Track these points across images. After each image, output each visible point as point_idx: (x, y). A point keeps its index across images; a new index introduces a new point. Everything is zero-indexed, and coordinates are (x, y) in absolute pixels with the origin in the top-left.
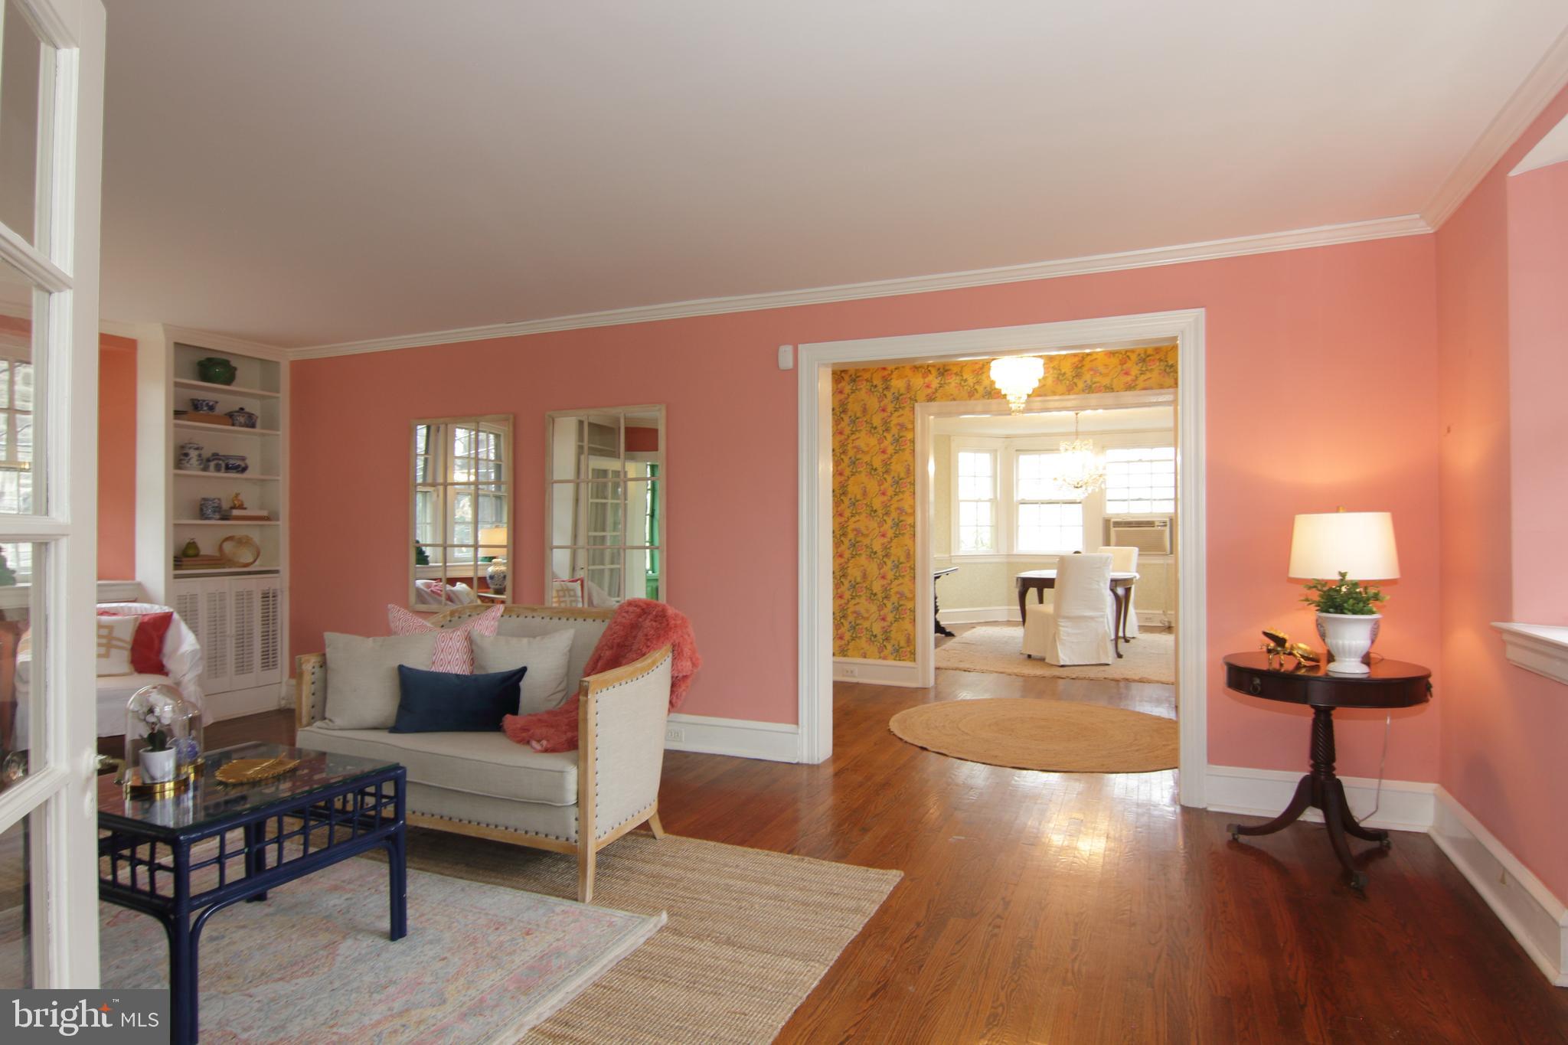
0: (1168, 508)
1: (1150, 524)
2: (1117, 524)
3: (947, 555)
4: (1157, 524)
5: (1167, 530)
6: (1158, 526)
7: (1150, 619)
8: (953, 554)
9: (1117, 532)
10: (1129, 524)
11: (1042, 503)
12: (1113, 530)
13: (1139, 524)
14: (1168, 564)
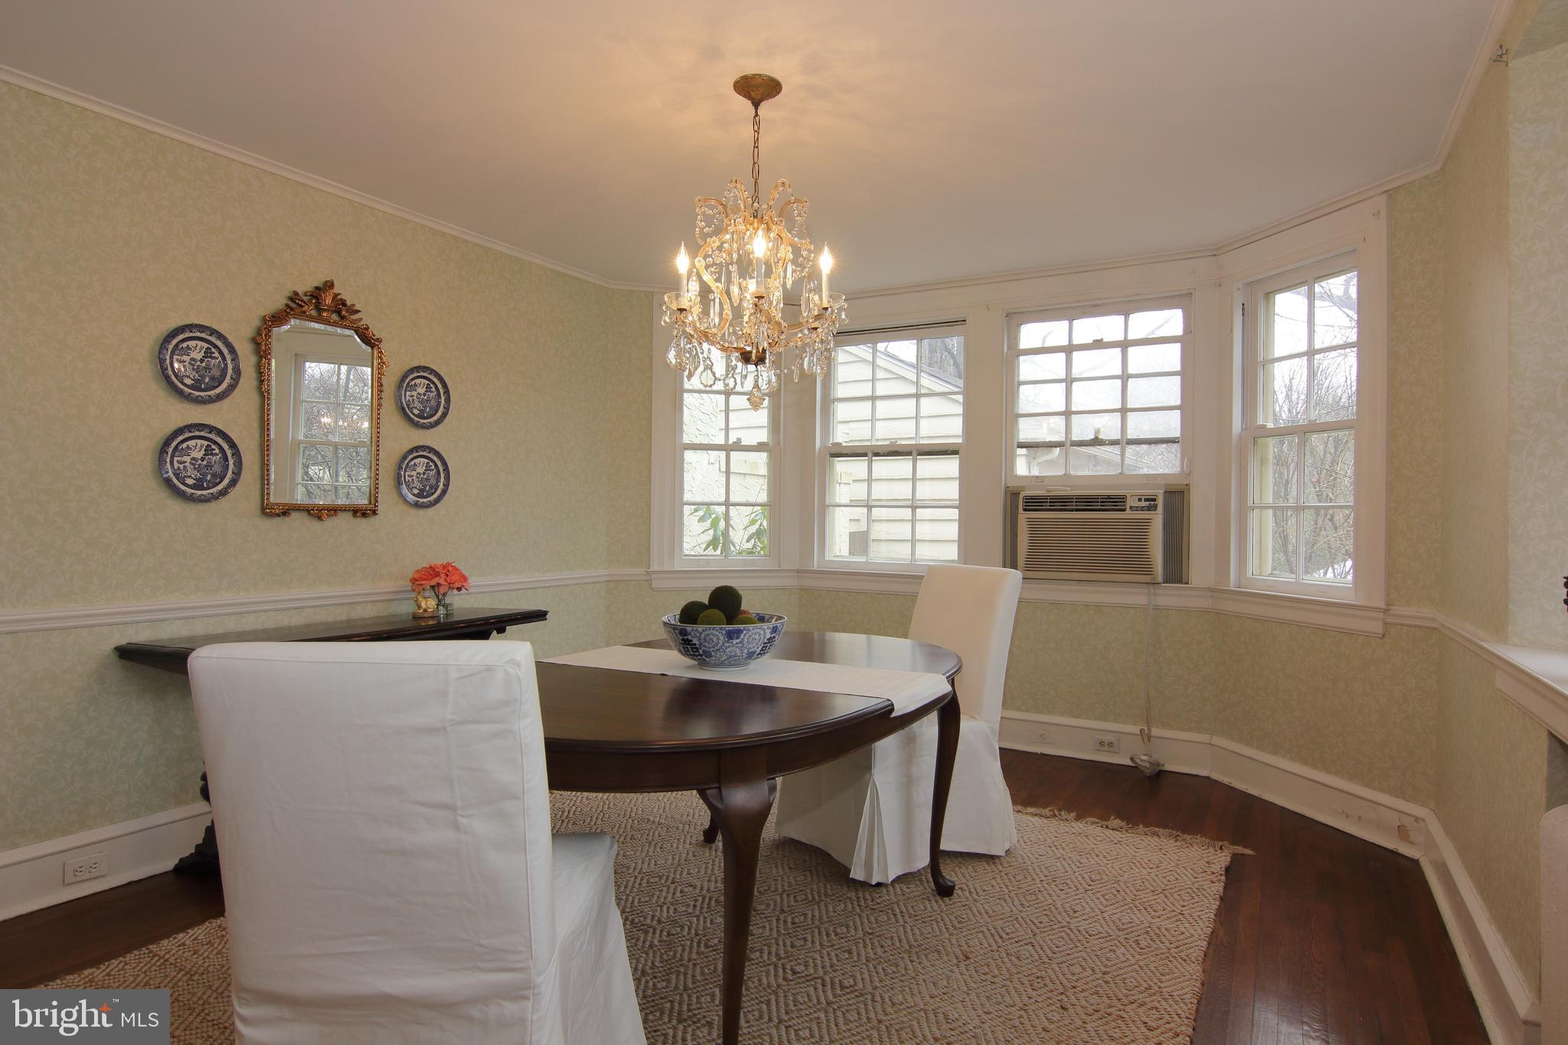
0: (1163, 464)
1: (1114, 503)
2: (1034, 503)
3: (640, 571)
4: (1131, 502)
5: (1157, 520)
6: (1137, 509)
7: (1111, 744)
8: (655, 567)
9: (1030, 520)
10: (1061, 503)
11: (877, 454)
12: (1023, 517)
13: (1088, 503)
14: (1156, 608)
